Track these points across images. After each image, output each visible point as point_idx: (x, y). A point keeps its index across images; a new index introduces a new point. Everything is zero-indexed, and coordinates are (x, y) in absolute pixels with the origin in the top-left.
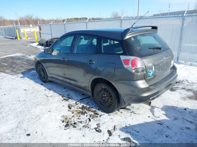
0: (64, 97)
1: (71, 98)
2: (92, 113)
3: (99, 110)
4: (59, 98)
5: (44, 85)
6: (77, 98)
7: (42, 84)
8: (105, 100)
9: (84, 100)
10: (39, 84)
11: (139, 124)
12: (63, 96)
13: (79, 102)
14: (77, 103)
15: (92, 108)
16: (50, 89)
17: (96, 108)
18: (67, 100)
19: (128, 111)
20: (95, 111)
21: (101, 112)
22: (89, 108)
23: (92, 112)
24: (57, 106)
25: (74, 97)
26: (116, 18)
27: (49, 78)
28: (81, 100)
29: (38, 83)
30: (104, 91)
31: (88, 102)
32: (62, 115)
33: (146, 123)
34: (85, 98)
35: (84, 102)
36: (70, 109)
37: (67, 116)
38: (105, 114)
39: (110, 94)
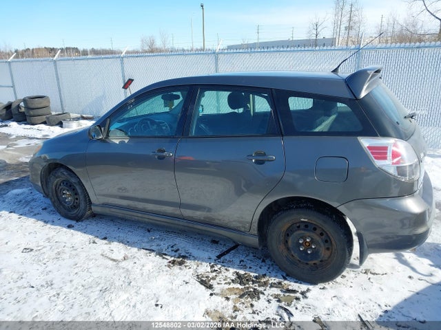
0: (165, 255)
1: (187, 255)
2: (276, 291)
3: (285, 279)
4: (153, 262)
5: (76, 227)
6: (206, 255)
7: (70, 227)
8: (305, 251)
9: (227, 257)
10: (59, 225)
11: (406, 300)
12: (161, 254)
13: (219, 266)
14: (216, 268)
15: (264, 276)
16: (105, 238)
17: (273, 273)
18: (181, 264)
19: (355, 270)
20: (280, 283)
21: (295, 282)
22: (256, 277)
23: (271, 286)
24: (170, 286)
25: (195, 252)
26: (152, 52)
27: (97, 205)
28: (219, 257)
29: (53, 223)
30: (304, 230)
31: (243, 261)
32: (203, 311)
33: (418, 293)
34: (228, 252)
35: (230, 264)
36: (210, 287)
37: (220, 309)
38: (311, 287)
39: (323, 237)
